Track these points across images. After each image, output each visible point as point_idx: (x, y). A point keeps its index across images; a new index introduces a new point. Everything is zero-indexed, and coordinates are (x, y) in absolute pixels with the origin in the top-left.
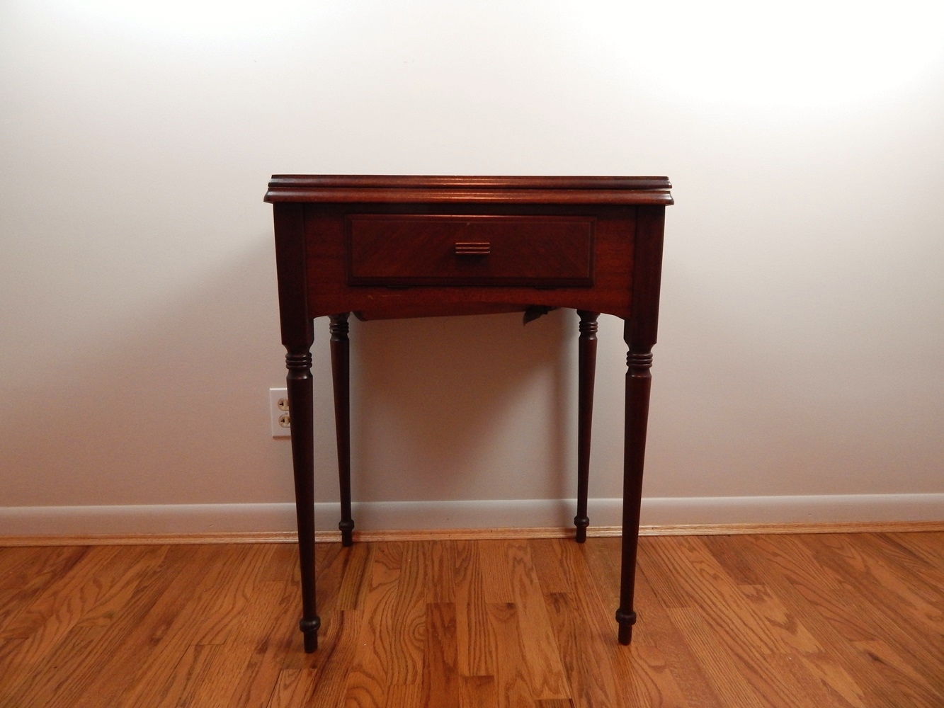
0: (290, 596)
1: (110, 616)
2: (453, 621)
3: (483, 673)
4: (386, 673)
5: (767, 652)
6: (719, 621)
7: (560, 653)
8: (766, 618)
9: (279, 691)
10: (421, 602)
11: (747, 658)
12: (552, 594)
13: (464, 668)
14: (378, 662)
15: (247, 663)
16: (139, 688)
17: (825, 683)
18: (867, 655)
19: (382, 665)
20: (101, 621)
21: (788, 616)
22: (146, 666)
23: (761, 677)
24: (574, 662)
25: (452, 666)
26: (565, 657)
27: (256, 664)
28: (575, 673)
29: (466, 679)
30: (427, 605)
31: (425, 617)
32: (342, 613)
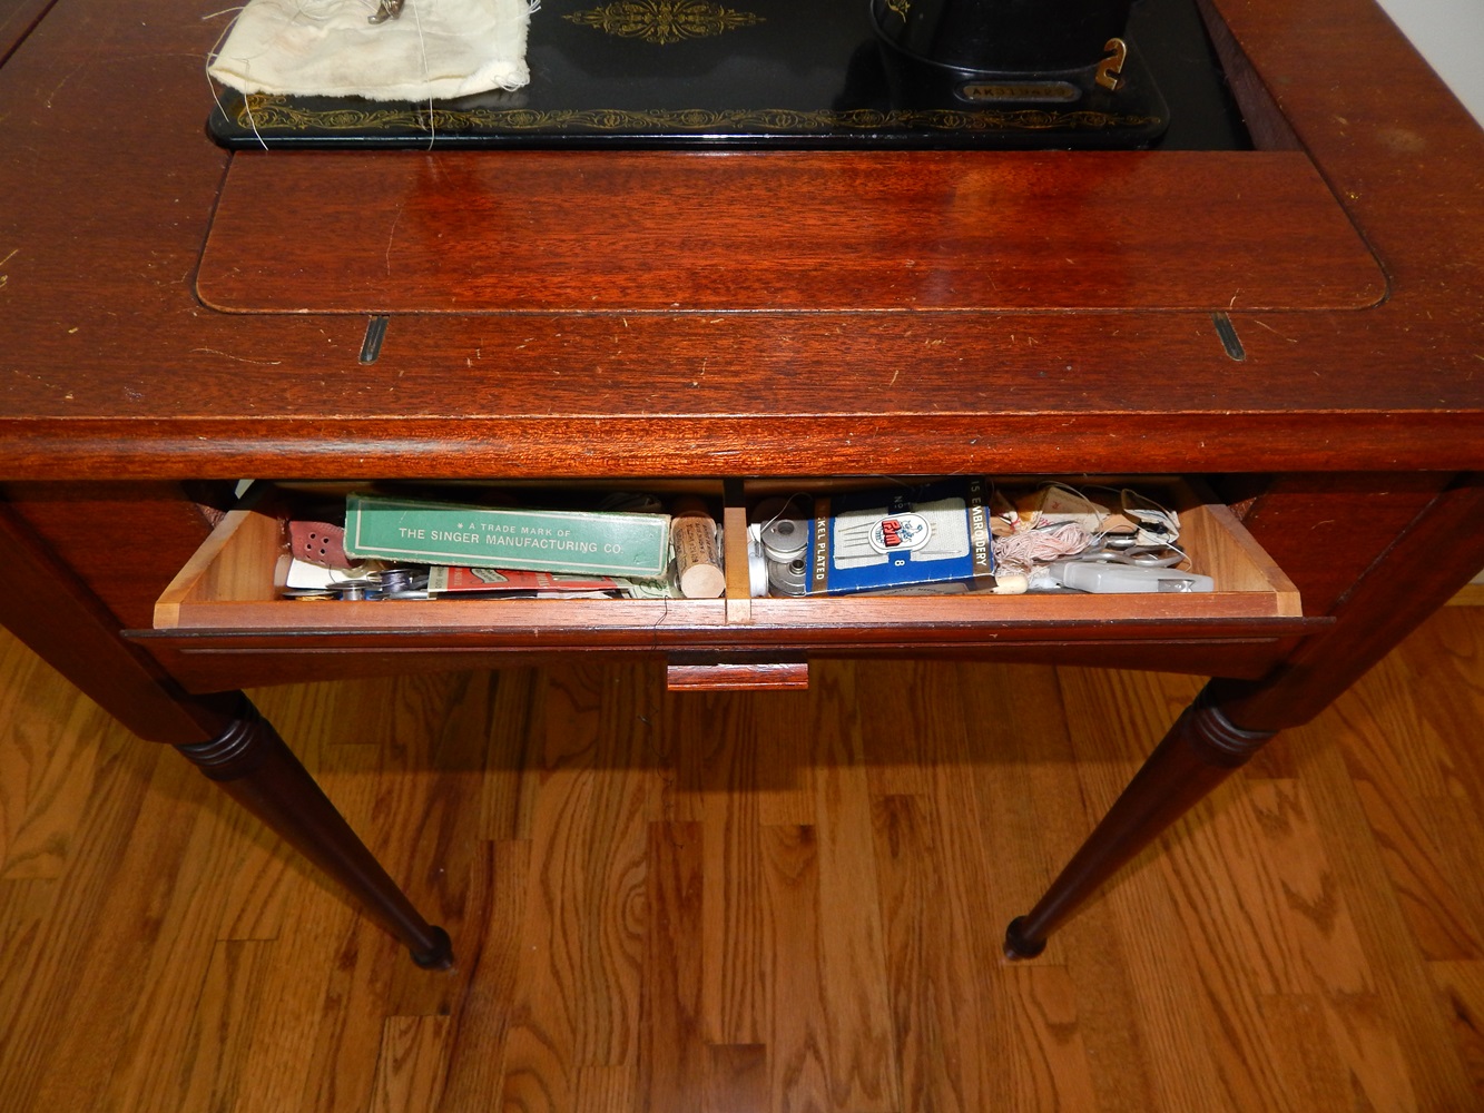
0: (390, 792)
1: (58, 848)
2: (697, 878)
3: (746, 1038)
4: (574, 1031)
5: (1267, 987)
6: (1194, 891)
7: (888, 984)
8: (1284, 885)
9: (385, 1077)
10: (638, 818)
11: (1228, 1008)
12: (889, 800)
13: (713, 1025)
14: (560, 1003)
15: (323, 996)
16: (140, 1060)
17: (1355, 1082)
18: (1449, 1006)
19: (566, 1008)
20: (47, 864)
21: (1326, 880)
22: (143, 999)
23: (1244, 1061)
24: (913, 1007)
25: (692, 1013)
26: (897, 992)
27: (340, 996)
28: (911, 1039)
29: (716, 1051)
30: (651, 826)
31: (644, 865)
32: (491, 845)
